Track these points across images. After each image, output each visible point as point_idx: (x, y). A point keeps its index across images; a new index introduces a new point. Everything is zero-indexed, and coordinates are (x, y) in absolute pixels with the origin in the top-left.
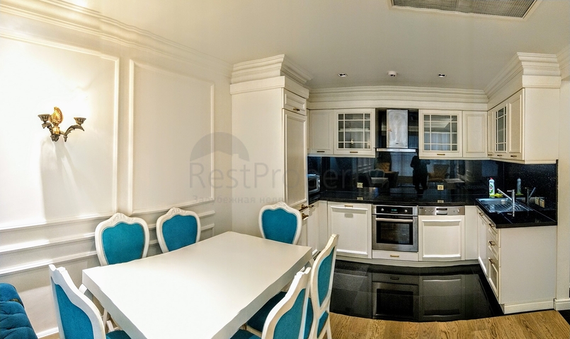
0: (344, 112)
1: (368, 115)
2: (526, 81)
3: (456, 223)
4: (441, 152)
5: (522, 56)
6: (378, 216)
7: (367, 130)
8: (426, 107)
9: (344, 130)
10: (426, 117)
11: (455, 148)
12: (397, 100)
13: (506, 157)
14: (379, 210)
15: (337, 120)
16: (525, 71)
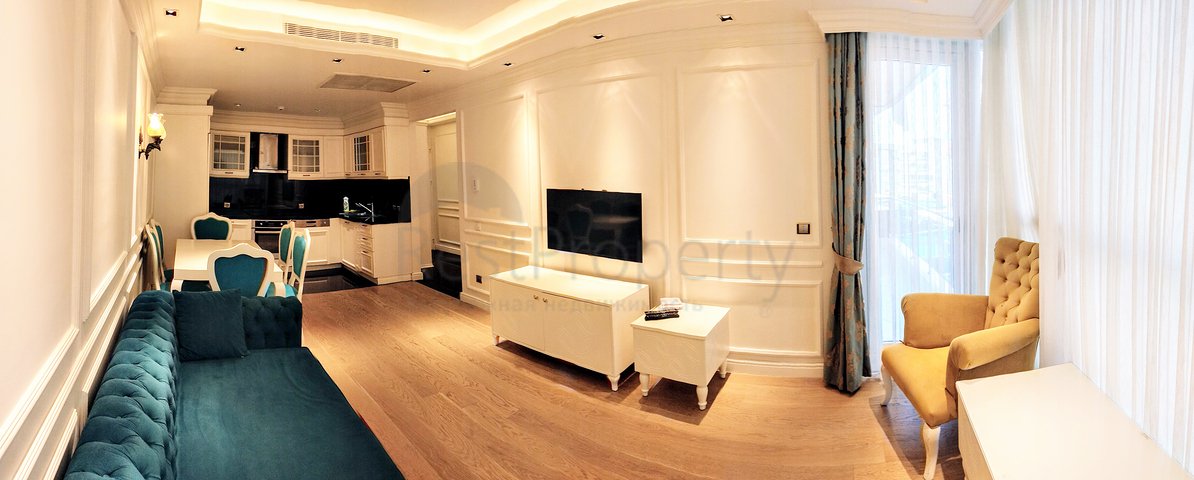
1: (243, 139)
2: (387, 121)
3: (324, 233)
4: (308, 173)
5: (383, 104)
6: (257, 230)
7: (241, 152)
8: (296, 133)
9: (219, 152)
10: (295, 141)
11: (318, 170)
12: (271, 126)
13: (370, 174)
14: (257, 224)
15: (212, 142)
16: (386, 114)
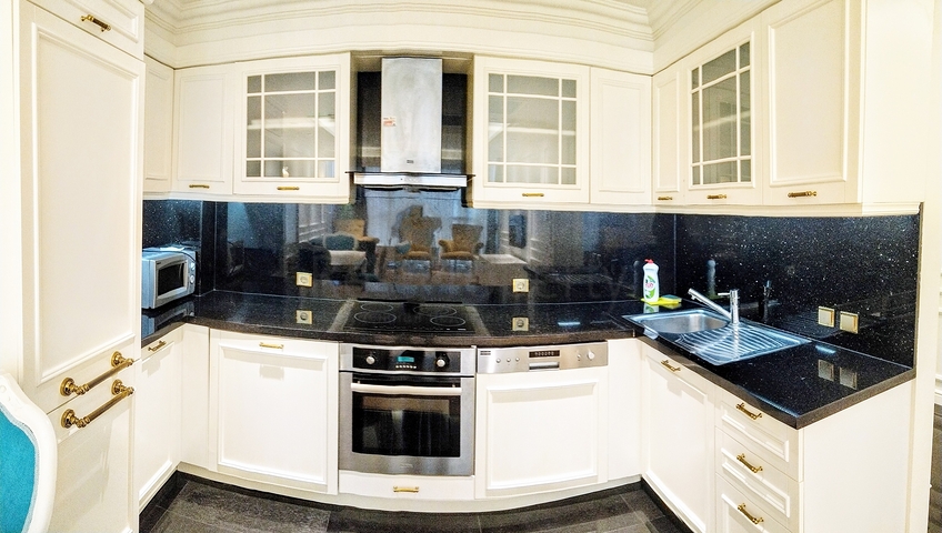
0: (263, 69)
1: (328, 78)
3: (586, 390)
6: (357, 378)
9: (262, 125)
10: (495, 80)
11: (570, 178)
14: (359, 359)
15: (242, 95)
